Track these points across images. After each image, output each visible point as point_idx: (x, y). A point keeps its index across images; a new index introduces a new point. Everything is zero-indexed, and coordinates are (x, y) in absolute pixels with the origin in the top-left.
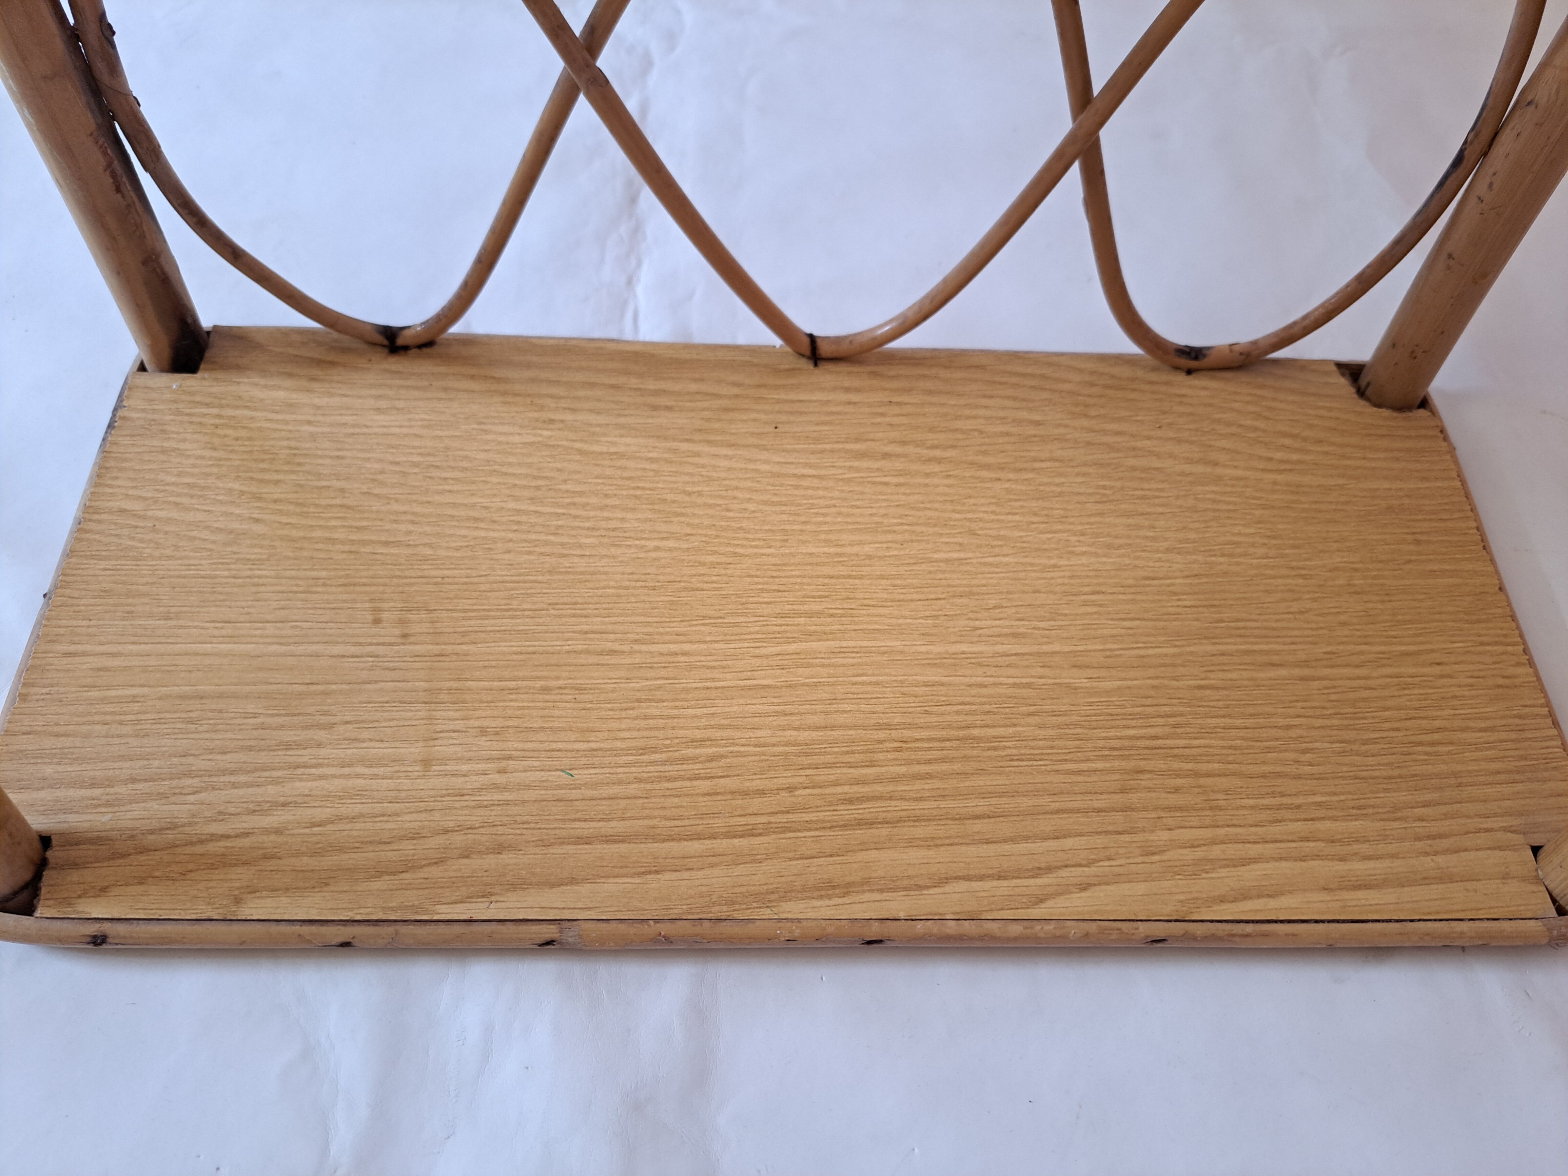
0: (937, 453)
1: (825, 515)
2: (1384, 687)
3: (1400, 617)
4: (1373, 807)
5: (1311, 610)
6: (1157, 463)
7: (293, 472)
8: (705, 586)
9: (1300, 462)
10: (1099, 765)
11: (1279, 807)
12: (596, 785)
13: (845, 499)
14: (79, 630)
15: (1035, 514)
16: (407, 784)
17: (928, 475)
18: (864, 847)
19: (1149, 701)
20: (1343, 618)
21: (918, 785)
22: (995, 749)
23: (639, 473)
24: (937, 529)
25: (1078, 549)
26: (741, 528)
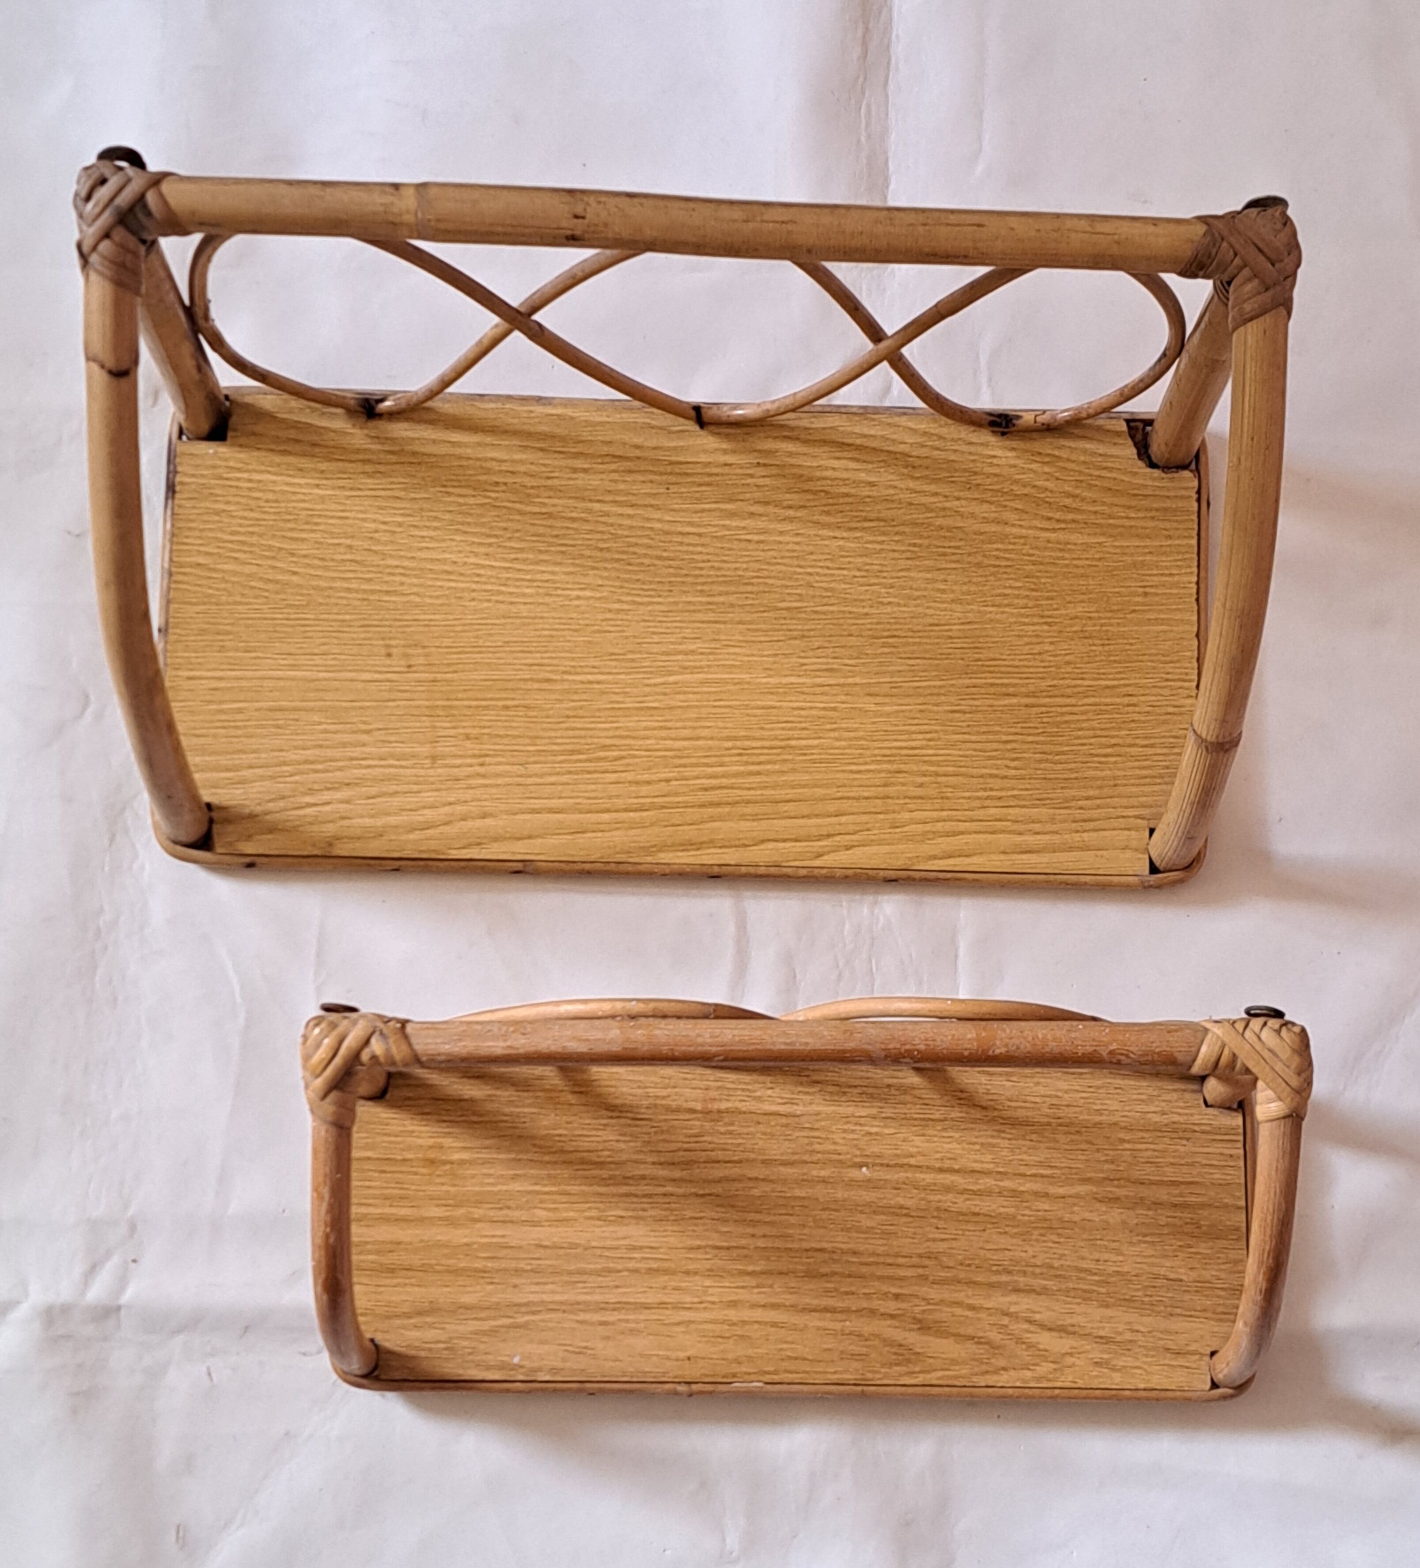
1: (701, 569)
2: (1083, 713)
3: (1112, 658)
4: (1051, 799)
5: (1048, 651)
6: (959, 523)
7: (313, 531)
8: (612, 629)
9: (1074, 521)
10: (872, 767)
11: (987, 798)
12: (542, 775)
13: (717, 555)
14: (193, 660)
15: (859, 570)
16: (422, 772)
17: (781, 533)
18: (712, 819)
19: (915, 721)
20: (1068, 658)
21: (751, 779)
22: (805, 754)
23: (563, 532)
24: (784, 582)
25: (886, 600)
26: (638, 580)
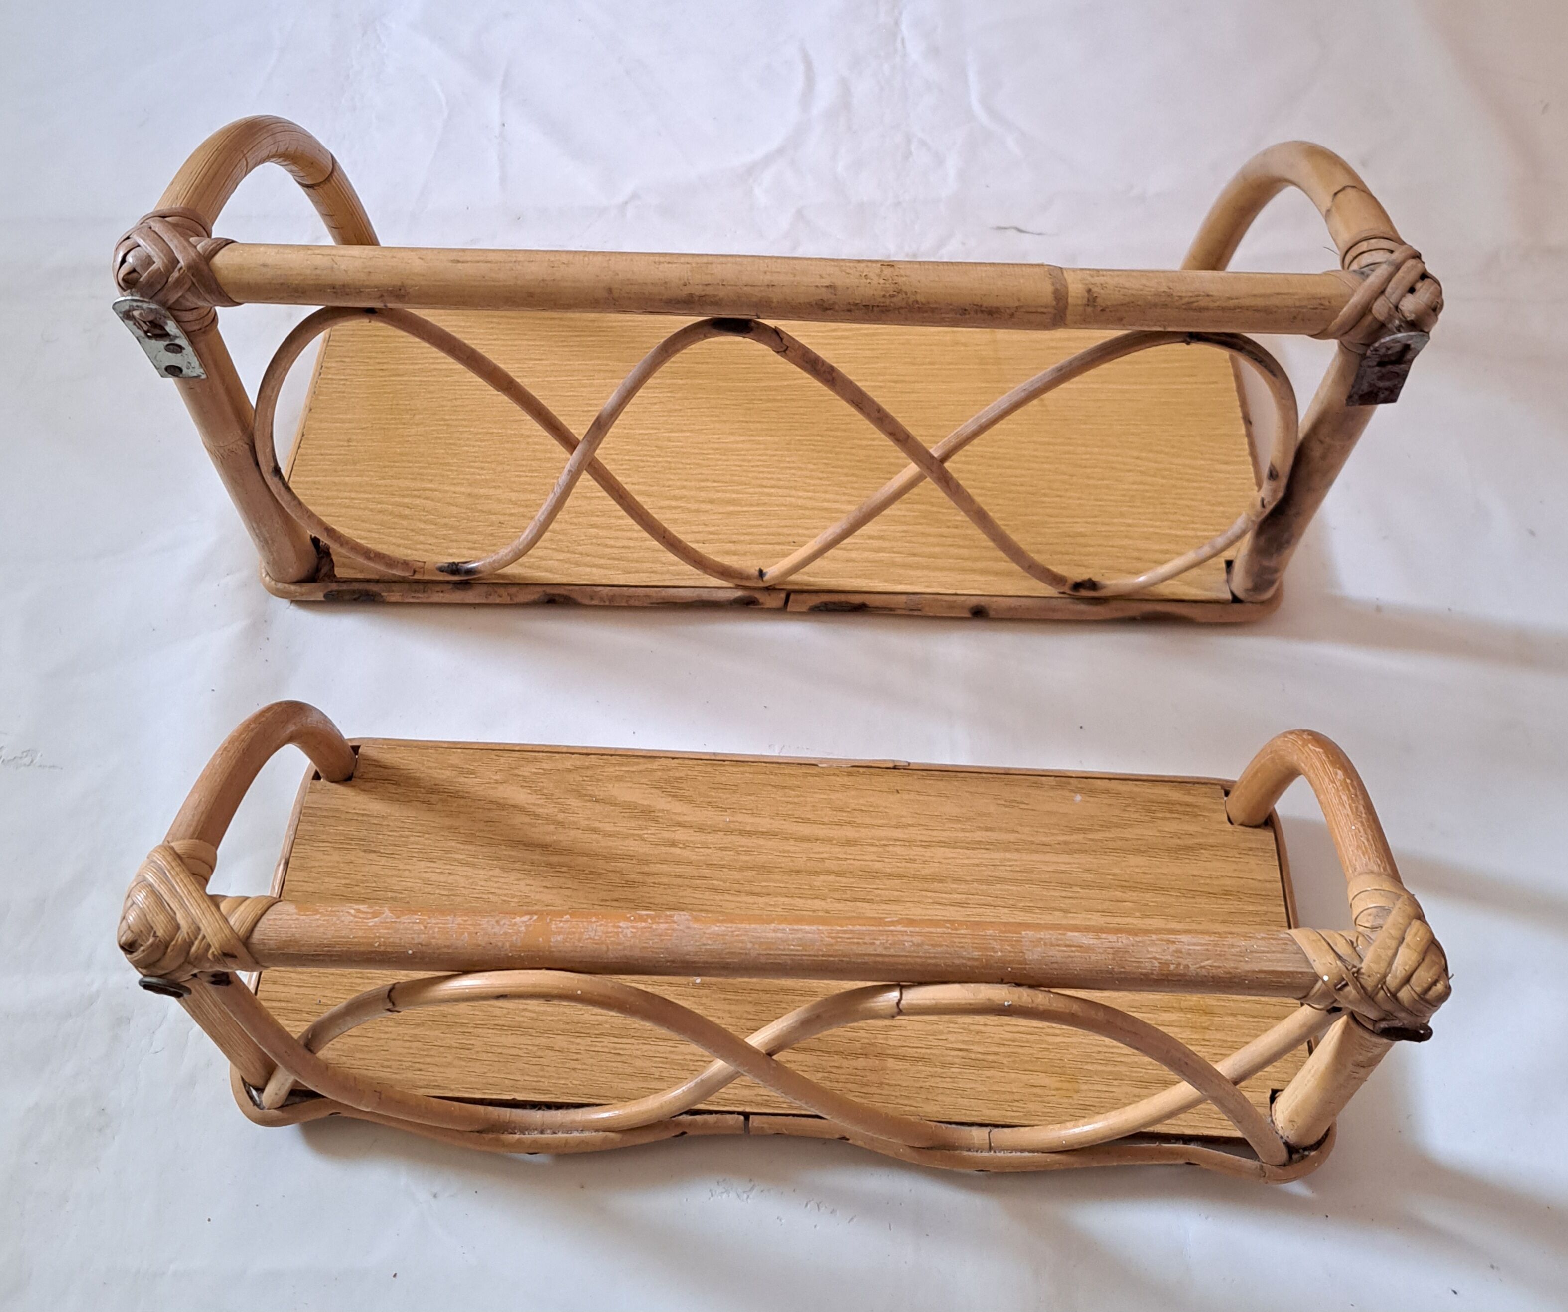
0: (674, 503)
6: (514, 496)
